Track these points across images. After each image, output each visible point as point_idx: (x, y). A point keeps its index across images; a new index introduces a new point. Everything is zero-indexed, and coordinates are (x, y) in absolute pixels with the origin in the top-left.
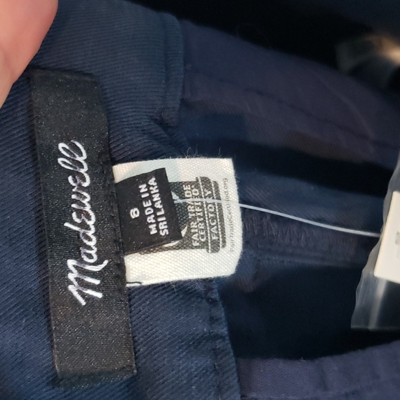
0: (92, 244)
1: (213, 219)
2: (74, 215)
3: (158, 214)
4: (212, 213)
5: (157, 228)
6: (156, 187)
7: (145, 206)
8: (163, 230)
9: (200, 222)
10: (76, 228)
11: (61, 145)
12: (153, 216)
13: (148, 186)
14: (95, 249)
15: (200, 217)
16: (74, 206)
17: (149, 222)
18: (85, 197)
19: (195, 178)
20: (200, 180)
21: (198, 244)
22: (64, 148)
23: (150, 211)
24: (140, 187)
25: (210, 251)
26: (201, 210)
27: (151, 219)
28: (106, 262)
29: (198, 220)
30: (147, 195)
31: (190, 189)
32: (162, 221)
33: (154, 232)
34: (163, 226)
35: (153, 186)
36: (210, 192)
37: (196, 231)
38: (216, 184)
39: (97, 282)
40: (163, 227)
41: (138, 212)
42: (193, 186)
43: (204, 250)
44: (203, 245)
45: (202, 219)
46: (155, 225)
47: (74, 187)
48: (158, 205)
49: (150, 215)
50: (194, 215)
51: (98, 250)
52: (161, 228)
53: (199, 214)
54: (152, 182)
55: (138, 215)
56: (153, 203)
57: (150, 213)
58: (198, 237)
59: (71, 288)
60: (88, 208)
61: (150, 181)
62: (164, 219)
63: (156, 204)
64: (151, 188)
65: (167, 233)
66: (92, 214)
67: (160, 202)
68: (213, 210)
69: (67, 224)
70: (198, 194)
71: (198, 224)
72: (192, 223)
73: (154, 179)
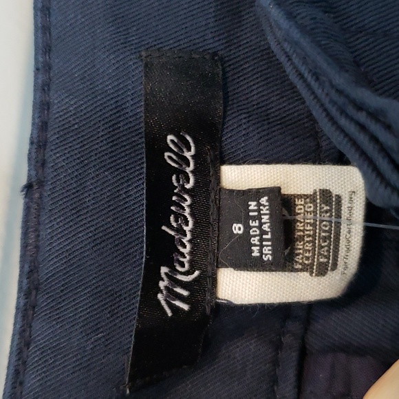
0: (186, 251)
1: (325, 239)
2: (172, 218)
3: (264, 237)
4: (325, 231)
5: (261, 251)
6: (267, 207)
7: (251, 224)
8: (266, 255)
9: (307, 242)
10: (172, 233)
11: (170, 137)
12: (258, 238)
13: (259, 205)
14: (188, 257)
15: (309, 236)
16: (173, 208)
17: (253, 242)
18: (186, 200)
19: (312, 190)
20: (318, 193)
21: (300, 267)
22: (172, 141)
23: (256, 231)
24: (250, 203)
25: (314, 274)
26: (311, 228)
27: (255, 240)
28: (197, 273)
29: (307, 239)
30: (256, 214)
31: (303, 203)
32: (267, 246)
33: (256, 254)
34: (266, 250)
35: (265, 206)
36: (328, 208)
37: (301, 251)
38: (339, 198)
39: (185, 293)
40: (267, 252)
41: (242, 229)
42: (308, 200)
43: (306, 274)
44: (307, 268)
45: (311, 238)
46: (258, 248)
47: (177, 187)
48: (266, 227)
49: (255, 236)
50: (302, 233)
51: (190, 260)
52: (264, 252)
53: (308, 233)
54: (264, 200)
55: (241, 232)
56: (261, 224)
57: (255, 233)
58: (302, 258)
59: (160, 296)
60: (187, 213)
61: (262, 199)
62: (270, 243)
63: (264, 226)
64: (261, 207)
65: (270, 259)
66: (190, 219)
67: (269, 224)
68: (327, 229)
69: (164, 228)
70: (312, 209)
71: (304, 244)
72: (298, 243)
73: (266, 198)
